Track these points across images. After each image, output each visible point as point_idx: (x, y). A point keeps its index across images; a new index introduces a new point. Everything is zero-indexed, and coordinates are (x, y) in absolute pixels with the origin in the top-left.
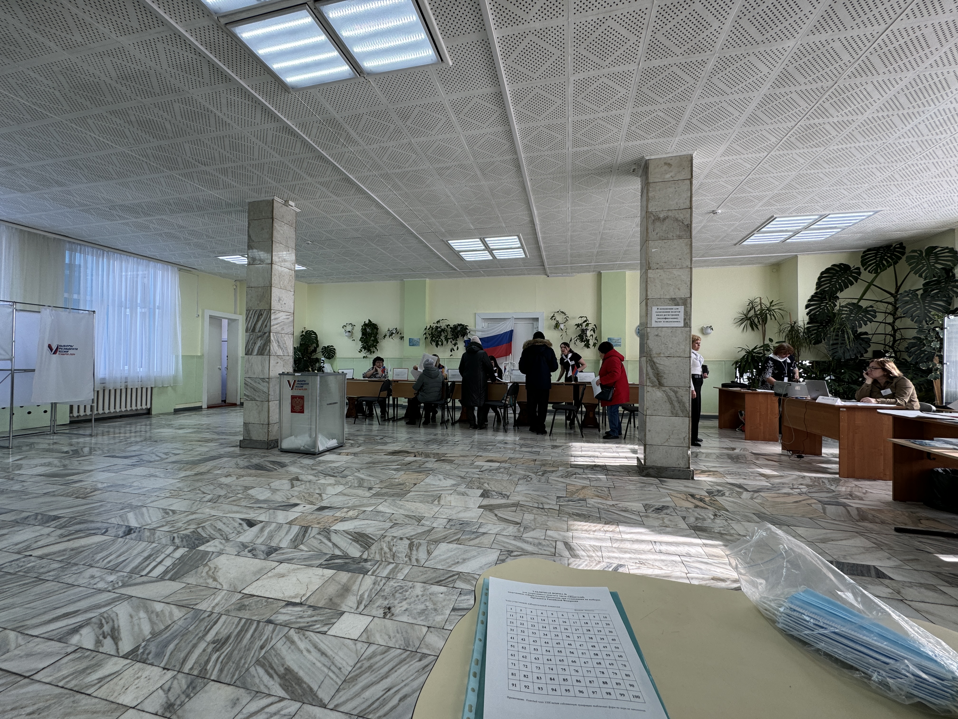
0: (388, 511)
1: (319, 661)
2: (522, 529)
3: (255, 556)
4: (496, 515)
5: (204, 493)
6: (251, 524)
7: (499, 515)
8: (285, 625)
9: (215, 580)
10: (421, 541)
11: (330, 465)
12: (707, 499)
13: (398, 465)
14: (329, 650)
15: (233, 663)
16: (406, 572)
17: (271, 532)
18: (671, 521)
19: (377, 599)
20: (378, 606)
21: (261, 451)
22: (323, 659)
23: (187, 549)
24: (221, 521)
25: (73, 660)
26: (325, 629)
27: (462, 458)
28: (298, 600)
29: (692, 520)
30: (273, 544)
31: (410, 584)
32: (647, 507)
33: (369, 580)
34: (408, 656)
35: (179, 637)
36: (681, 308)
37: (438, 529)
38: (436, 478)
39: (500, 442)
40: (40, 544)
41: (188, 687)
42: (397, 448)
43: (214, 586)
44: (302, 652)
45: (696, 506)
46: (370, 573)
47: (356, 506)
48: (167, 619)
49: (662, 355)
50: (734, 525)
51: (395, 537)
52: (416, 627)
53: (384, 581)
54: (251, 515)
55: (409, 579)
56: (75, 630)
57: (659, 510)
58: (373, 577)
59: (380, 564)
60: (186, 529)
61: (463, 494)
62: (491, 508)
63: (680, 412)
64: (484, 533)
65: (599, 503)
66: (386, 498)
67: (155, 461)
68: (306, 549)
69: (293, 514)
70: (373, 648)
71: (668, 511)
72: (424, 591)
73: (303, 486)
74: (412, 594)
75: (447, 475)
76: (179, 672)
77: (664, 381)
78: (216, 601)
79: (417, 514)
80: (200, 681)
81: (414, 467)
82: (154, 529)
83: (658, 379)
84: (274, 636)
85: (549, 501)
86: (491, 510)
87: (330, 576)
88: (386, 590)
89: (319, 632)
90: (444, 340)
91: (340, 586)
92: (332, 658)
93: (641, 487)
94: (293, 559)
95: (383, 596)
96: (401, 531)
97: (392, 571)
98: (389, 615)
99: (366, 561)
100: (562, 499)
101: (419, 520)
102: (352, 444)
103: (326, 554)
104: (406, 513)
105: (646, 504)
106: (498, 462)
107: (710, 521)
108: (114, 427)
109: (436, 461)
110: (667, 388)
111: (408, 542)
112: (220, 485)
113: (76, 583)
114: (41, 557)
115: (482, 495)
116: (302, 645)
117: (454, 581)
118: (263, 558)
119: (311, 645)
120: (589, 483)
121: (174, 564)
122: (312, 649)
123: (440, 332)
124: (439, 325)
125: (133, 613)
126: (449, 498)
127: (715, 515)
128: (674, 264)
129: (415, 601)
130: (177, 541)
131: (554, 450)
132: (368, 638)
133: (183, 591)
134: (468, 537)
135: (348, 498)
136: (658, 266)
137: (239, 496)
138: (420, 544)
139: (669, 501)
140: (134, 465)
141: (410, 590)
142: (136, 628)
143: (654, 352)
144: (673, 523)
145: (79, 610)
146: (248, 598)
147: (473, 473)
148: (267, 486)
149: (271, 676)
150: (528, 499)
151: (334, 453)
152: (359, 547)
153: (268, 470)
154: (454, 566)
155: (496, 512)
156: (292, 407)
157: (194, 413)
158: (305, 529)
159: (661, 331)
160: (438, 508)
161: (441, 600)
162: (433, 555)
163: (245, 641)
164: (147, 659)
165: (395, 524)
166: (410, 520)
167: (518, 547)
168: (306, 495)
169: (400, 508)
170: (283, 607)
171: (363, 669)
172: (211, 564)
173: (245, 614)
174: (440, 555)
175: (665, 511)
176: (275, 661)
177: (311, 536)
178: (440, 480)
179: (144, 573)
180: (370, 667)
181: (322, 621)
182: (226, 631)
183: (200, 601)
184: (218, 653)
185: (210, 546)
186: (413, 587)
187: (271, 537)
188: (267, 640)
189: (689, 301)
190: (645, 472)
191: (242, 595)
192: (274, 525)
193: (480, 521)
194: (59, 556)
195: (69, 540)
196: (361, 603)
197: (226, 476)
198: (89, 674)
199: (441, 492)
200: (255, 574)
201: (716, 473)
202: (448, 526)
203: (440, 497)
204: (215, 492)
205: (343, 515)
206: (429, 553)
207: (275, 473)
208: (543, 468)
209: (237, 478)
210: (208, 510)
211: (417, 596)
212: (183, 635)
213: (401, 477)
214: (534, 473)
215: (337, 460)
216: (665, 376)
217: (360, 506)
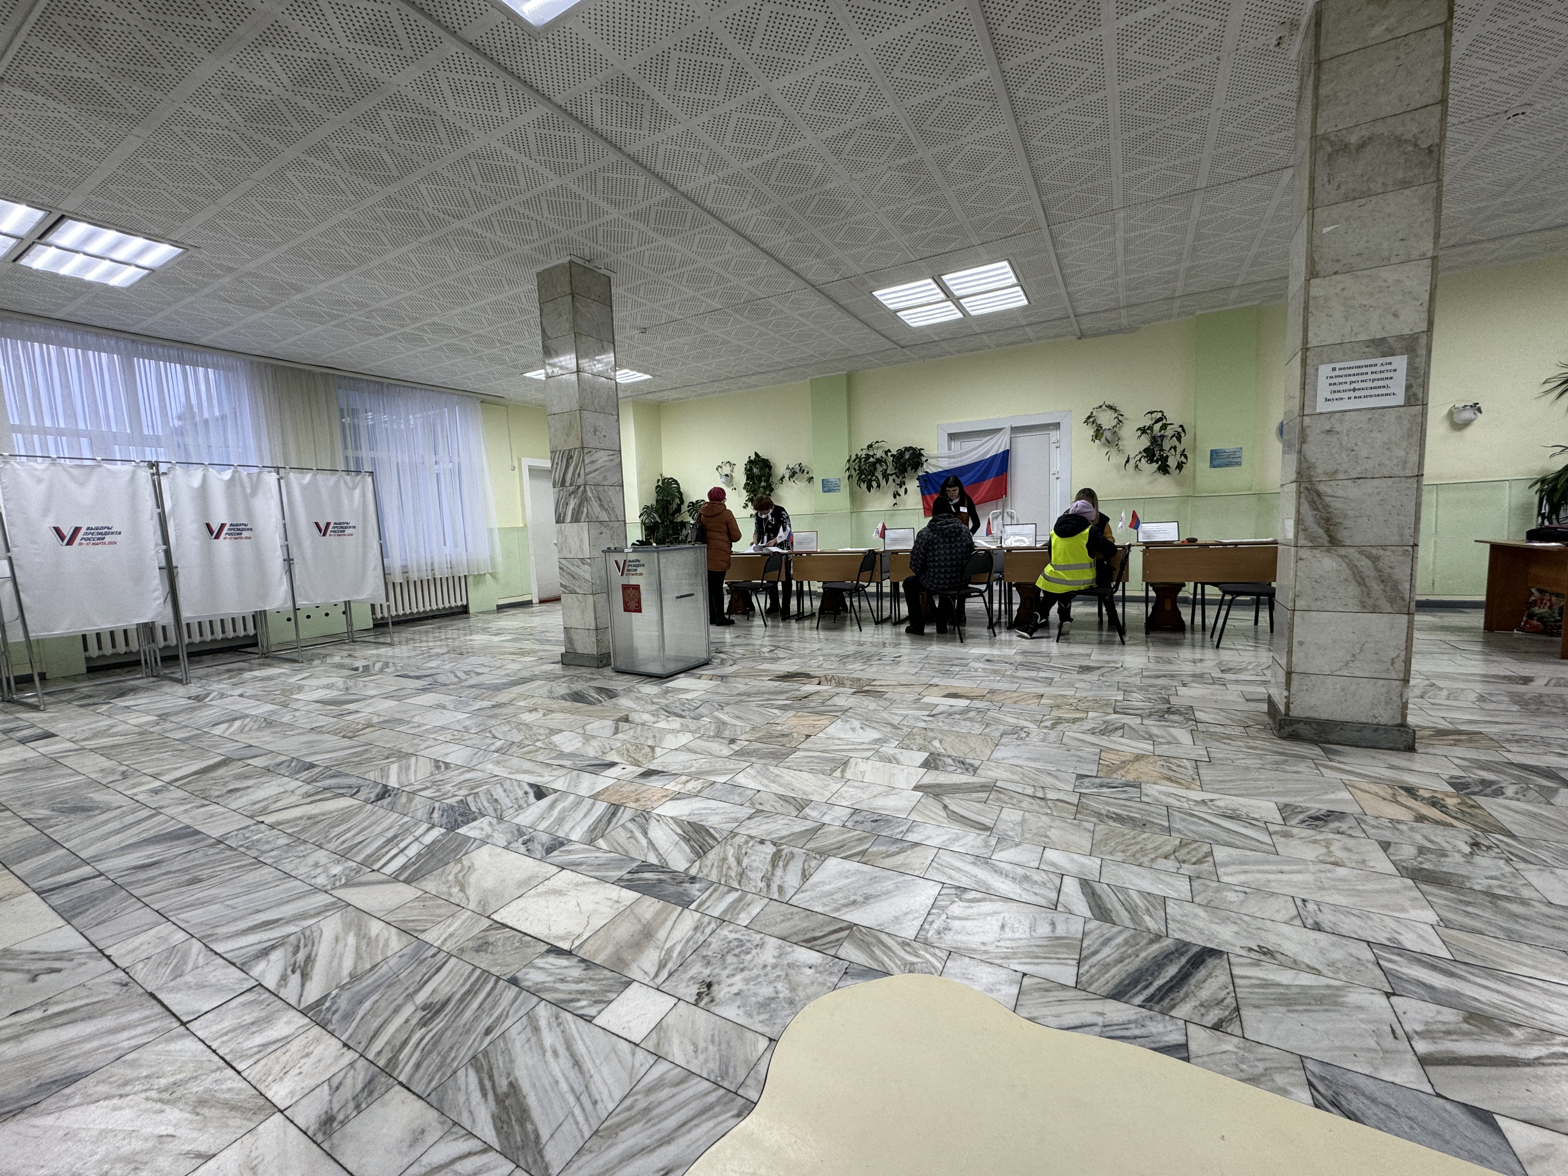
0: (752, 785)
1: (567, 1079)
2: (993, 841)
3: (529, 852)
4: (945, 807)
5: (495, 737)
6: (540, 793)
7: (952, 807)
8: (535, 992)
9: (462, 890)
10: (796, 850)
11: (681, 696)
12: (1451, 802)
13: (787, 699)
14: (586, 1059)
15: (439, 1054)
16: (756, 911)
17: (564, 810)
18: (1349, 850)
19: (694, 961)
20: (692, 978)
21: (589, 670)
22: (573, 1075)
23: (443, 830)
24: (502, 785)
25: (244, 1005)
26: (592, 1011)
27: (900, 689)
28: (566, 946)
29: (1407, 852)
30: (561, 834)
31: (757, 937)
32: (1287, 811)
33: (690, 918)
34: (719, 1101)
35: (382, 989)
36: (1400, 363)
37: (832, 828)
38: (848, 726)
39: (978, 659)
40: (279, 805)
41: (363, 1089)
42: (793, 669)
43: (457, 901)
44: (544, 1052)
45: (1421, 818)
46: (693, 906)
47: (702, 773)
48: (379, 952)
49: (1341, 476)
50: (1532, 875)
51: (752, 837)
52: (749, 1035)
53: (713, 925)
54: (544, 779)
55: (757, 929)
56: (265, 953)
57: (1319, 820)
58: (697, 915)
59: (715, 890)
60: (454, 796)
61: (891, 760)
62: (938, 790)
63: (1383, 603)
64: (916, 844)
65: (1169, 795)
66: (753, 759)
67: (451, 684)
68: (605, 847)
69: (604, 781)
70: (663, 1067)
71: (1344, 826)
72: (779, 956)
73: (632, 731)
74: (755, 962)
75: (868, 721)
76: (361, 1055)
77: (1343, 535)
78: (451, 929)
79: (799, 795)
80: (383, 1080)
81: (813, 704)
82: (414, 793)
83: (1327, 531)
84: (511, 1012)
85: (1059, 785)
86: (937, 796)
87: (628, 903)
88: (713, 946)
89: (581, 1016)
90: (880, 477)
91: (639, 927)
92: (587, 1075)
93: (1276, 763)
94: (581, 864)
95: (704, 957)
96: (764, 827)
97: (733, 907)
98: (706, 999)
99: (693, 880)
100: (1086, 780)
101: (800, 805)
102: (723, 660)
103: (633, 860)
104: (781, 791)
105: (1286, 805)
106: (967, 698)
107: (1459, 858)
108: (420, 632)
109: (854, 693)
110: (1352, 550)
111: (773, 849)
112: (520, 726)
113: (293, 874)
114: (272, 827)
115: (926, 764)
116: (549, 1038)
117: (839, 943)
118: (539, 857)
119: (562, 1040)
120: (1151, 748)
121: (419, 854)
122: (562, 1051)
123: (874, 465)
124: (871, 453)
125: (341, 935)
126: (863, 766)
127: (1475, 845)
128: (1385, 254)
129: (759, 976)
130: (436, 815)
131: (1083, 677)
132: (658, 1044)
133: (416, 904)
134: (883, 848)
135: (694, 756)
136: (1337, 267)
137: (539, 744)
138: (792, 855)
139: (1346, 801)
140: (424, 690)
141: (754, 952)
142: (336, 961)
143: (1320, 470)
144: (1356, 857)
145: (281, 919)
146: (497, 929)
147: (917, 719)
148: (581, 731)
149: (485, 1095)
150: (1016, 778)
151: (693, 675)
152: (688, 850)
153: (590, 703)
154: (846, 910)
155: (947, 801)
156: (625, 603)
157: (521, 610)
158: (615, 809)
159: (1341, 421)
160: (839, 786)
161: (807, 981)
162: (811, 881)
163: (468, 1014)
164: (330, 1021)
165: (758, 811)
166: (785, 804)
167: (978, 881)
168: (631, 749)
169: (774, 782)
170: (541, 955)
171: (633, 1112)
172: (466, 862)
173: (484, 961)
174: (824, 883)
175: (1335, 825)
176: (500, 1063)
177: (621, 822)
178: (853, 729)
179: (376, 867)
180: (647, 1110)
181: (592, 993)
182: (448, 988)
183: (430, 925)
184: (424, 1030)
185: (475, 828)
186: (761, 946)
187: (560, 821)
188: (498, 1018)
189: (1423, 340)
190: (1288, 730)
191: (490, 922)
192: (572, 798)
193: (914, 817)
194: (291, 827)
195: (311, 803)
196: (664, 966)
197: (530, 711)
198: (253, 1033)
199: (850, 754)
200: (520, 885)
201: (1477, 737)
202: (849, 824)
203: (846, 763)
204: (509, 738)
205: (676, 789)
206: (805, 876)
207: (598, 707)
208: (1056, 713)
209: (544, 715)
210: (490, 766)
211: (765, 966)
212: (389, 986)
213: (788, 721)
214: (1035, 721)
215: (694, 687)
216: (1348, 523)
217: (709, 773)
